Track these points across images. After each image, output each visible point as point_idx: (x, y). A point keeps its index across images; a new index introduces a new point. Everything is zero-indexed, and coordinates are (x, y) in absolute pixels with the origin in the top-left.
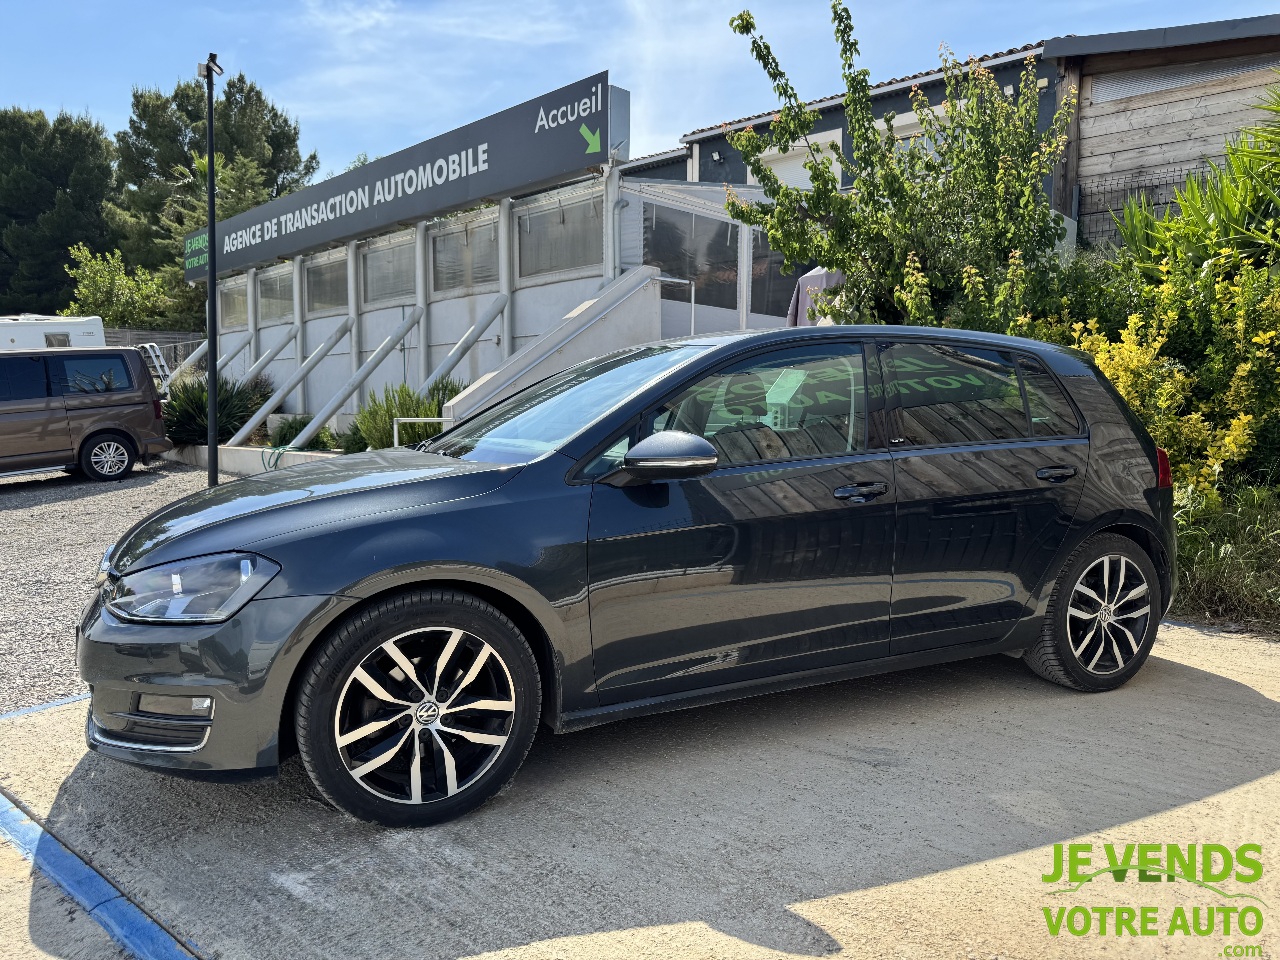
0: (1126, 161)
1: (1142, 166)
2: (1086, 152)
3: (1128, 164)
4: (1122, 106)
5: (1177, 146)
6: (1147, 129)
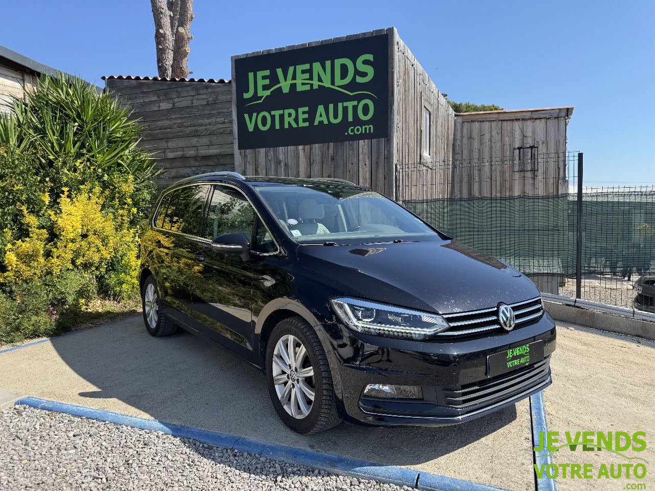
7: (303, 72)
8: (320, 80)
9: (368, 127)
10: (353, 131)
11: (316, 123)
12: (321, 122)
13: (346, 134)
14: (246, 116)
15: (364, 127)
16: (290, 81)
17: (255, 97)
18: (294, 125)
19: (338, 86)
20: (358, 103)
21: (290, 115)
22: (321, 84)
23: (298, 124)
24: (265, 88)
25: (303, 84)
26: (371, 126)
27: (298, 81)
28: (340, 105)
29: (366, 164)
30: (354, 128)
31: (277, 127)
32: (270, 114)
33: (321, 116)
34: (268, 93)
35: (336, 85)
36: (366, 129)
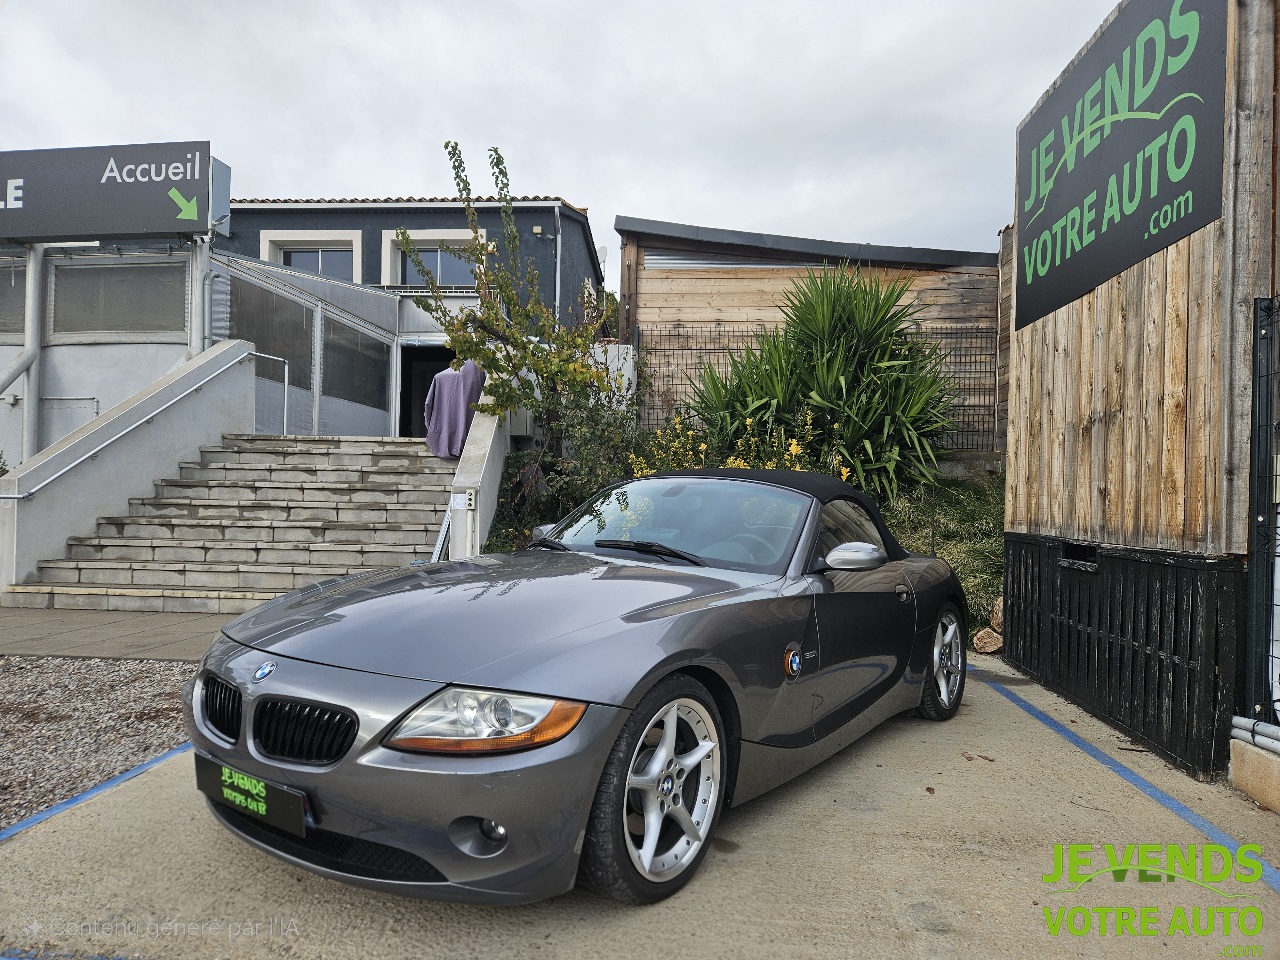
0: (671, 315)
1: (679, 320)
2: (641, 304)
3: (671, 317)
4: (665, 275)
5: (702, 310)
6: (683, 295)
7: (1093, 105)
8: (1115, 111)
9: (1182, 199)
10: (1157, 224)
11: (1104, 228)
12: (1112, 219)
13: (1146, 235)
14: (1026, 249)
15: (1176, 203)
16: (1077, 139)
17: (1038, 202)
18: (1078, 248)
19: (1137, 110)
20: (1168, 138)
21: (1073, 220)
22: (1116, 117)
23: (1081, 244)
24: (1049, 172)
25: (1093, 134)
26: (1189, 194)
27: (1088, 130)
28: (1140, 157)
29: (1178, 316)
30: (1160, 213)
31: (1058, 263)
32: (1051, 232)
33: (1111, 205)
34: (1051, 183)
35: (1136, 105)
36: (1179, 204)
